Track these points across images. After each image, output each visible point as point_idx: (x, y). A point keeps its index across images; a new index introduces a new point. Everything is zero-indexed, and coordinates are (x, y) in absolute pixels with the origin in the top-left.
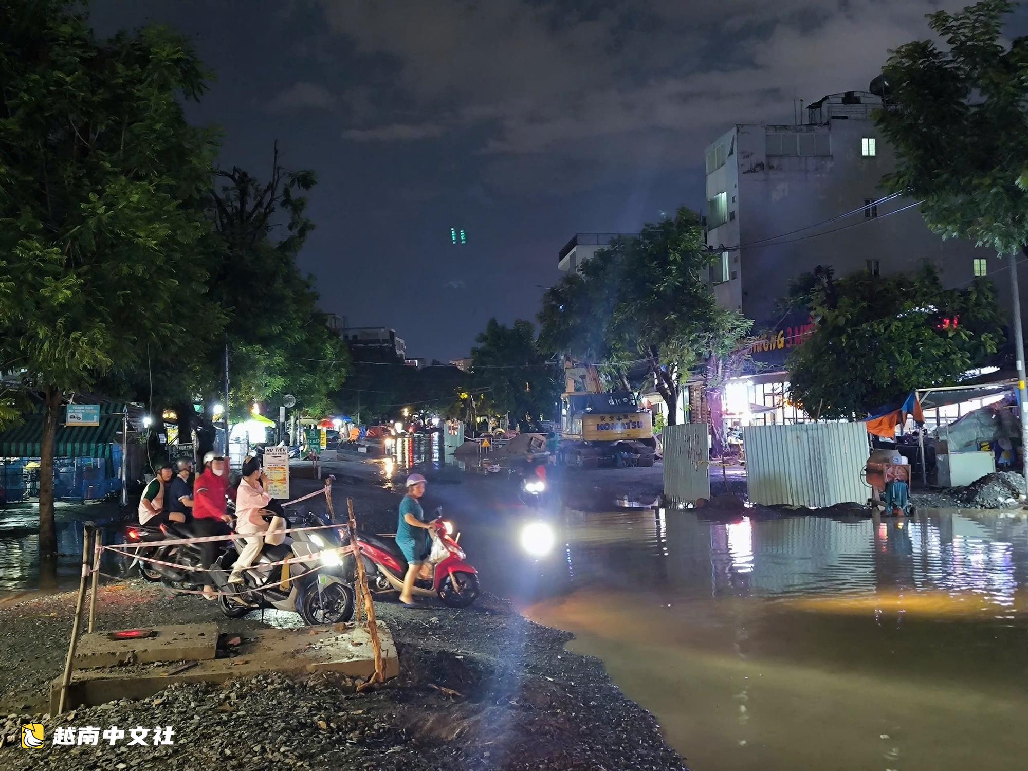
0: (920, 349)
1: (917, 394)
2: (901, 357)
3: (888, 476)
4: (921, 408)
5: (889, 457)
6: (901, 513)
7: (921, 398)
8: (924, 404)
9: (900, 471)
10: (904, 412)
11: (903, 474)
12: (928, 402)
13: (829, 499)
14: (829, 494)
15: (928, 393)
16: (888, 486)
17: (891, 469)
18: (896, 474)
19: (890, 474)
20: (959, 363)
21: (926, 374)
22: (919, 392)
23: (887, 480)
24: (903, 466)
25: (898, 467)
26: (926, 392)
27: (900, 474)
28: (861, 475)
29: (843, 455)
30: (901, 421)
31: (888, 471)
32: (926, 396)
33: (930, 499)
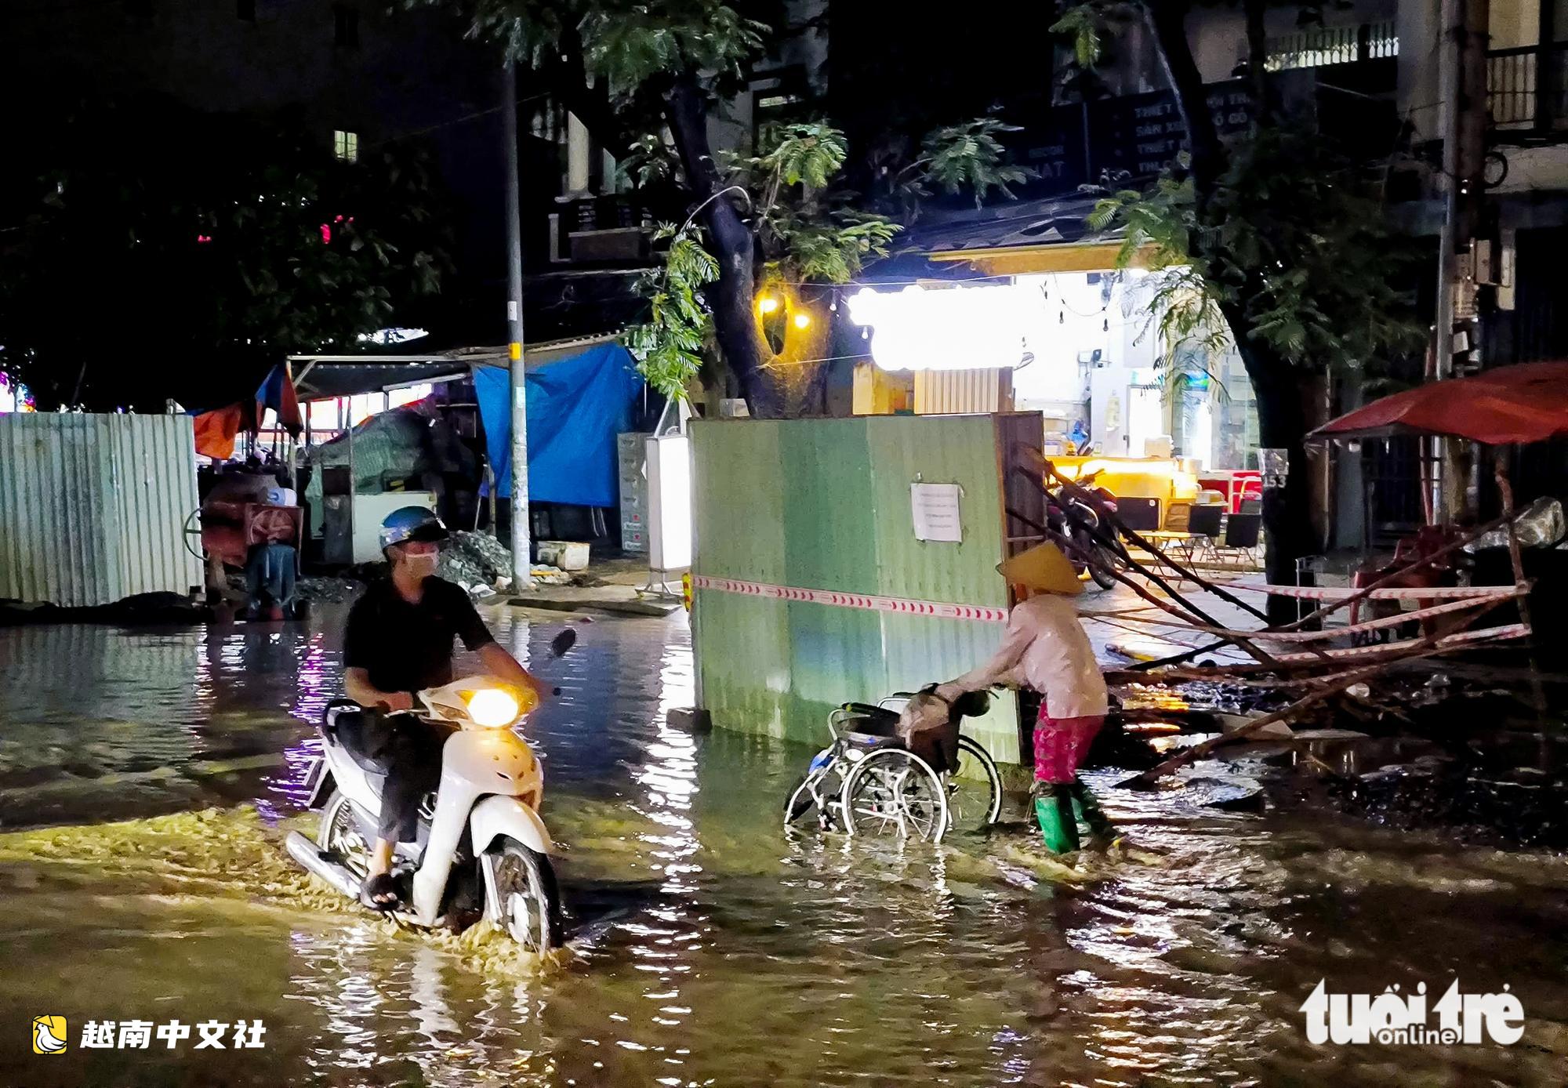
0: (295, 270)
1: (289, 365)
2: (256, 284)
3: (255, 532)
4: (297, 397)
5: (255, 489)
6: (278, 613)
7: (296, 374)
8: (300, 389)
9: (281, 521)
10: (259, 404)
11: (287, 527)
12: (307, 385)
13: (105, 587)
14: (105, 577)
15: (311, 366)
16: (255, 552)
17: (261, 515)
18: (271, 528)
19: (259, 527)
20: (370, 309)
21: (303, 325)
22: (294, 362)
23: (252, 539)
24: (289, 509)
25: (276, 512)
26: (307, 362)
27: (279, 526)
28: (186, 531)
29: (141, 487)
30: (252, 426)
31: (256, 521)
32: (305, 372)
33: (320, 587)
